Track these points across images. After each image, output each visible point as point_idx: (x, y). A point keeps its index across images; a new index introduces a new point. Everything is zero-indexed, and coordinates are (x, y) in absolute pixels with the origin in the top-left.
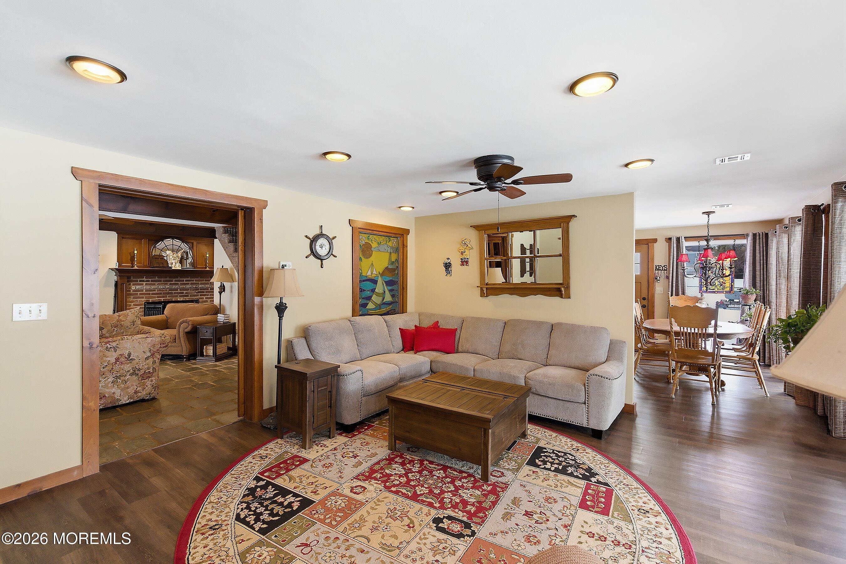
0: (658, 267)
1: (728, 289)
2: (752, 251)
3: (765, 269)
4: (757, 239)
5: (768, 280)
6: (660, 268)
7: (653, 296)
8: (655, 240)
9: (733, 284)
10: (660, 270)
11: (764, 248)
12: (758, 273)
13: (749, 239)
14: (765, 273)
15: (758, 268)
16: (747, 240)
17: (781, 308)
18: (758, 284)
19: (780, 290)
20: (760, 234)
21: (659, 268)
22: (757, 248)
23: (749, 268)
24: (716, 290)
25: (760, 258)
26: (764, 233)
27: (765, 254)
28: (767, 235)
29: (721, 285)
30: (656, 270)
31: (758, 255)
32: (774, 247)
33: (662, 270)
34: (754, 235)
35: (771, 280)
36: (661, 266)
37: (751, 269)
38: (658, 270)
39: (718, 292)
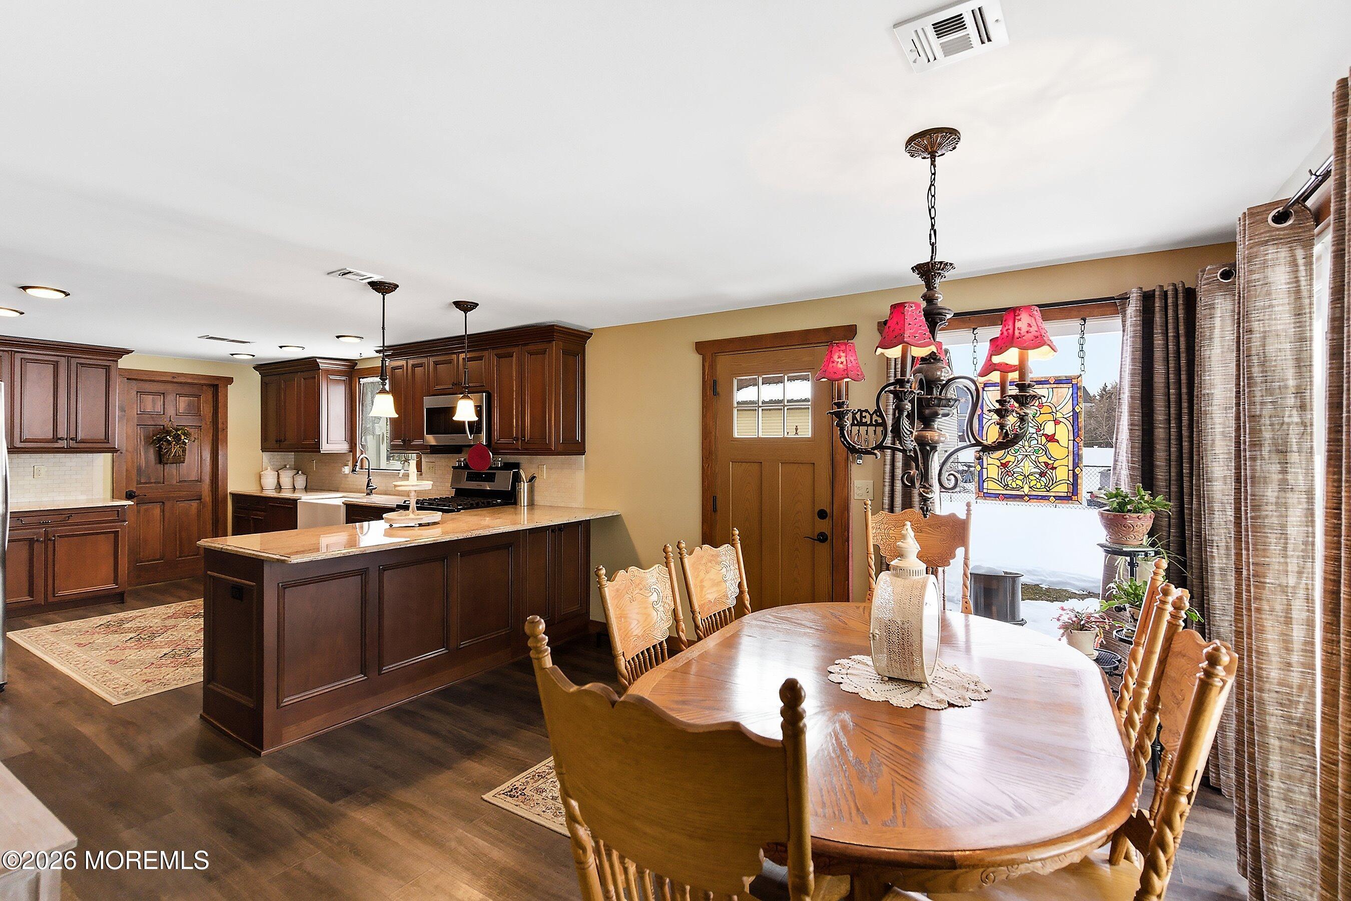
0: (858, 416)
1: (1062, 489)
2: (1139, 354)
3: (1185, 418)
4: (1157, 309)
5: (1195, 458)
6: (865, 417)
7: (846, 508)
8: (850, 331)
9: (1077, 470)
10: (865, 424)
11: (1182, 340)
12: (1160, 432)
13: (1128, 316)
14: (1185, 433)
15: (1160, 416)
16: (1124, 316)
17: (1266, 594)
18: (1161, 474)
19: (1256, 508)
20: (1166, 293)
21: (861, 417)
22: (1158, 341)
23: (1131, 413)
24: (1026, 489)
25: (1168, 378)
26: (1180, 289)
27: (1183, 361)
28: (1191, 295)
29: (1042, 474)
30: (853, 425)
31: (1159, 367)
32: (1217, 332)
33: (871, 425)
34: (1147, 298)
35: (1208, 459)
36: (866, 411)
37: (1138, 418)
38: (861, 424)
39: (1031, 498)
